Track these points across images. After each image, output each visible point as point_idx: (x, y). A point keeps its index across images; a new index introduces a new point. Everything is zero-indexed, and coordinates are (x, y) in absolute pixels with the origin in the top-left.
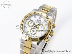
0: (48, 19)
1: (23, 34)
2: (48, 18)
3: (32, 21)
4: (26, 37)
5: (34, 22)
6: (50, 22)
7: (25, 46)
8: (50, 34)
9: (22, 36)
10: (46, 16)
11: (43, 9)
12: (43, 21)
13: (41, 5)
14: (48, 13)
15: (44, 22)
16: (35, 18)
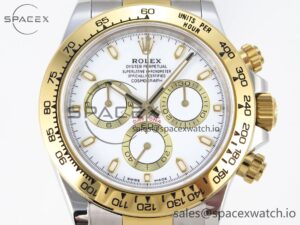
0: (203, 33)
2: (197, 25)
3: (109, 83)
5: (120, 84)
6: (223, 45)
8: (257, 118)
12: (177, 57)
15: (188, 59)
16: (116, 58)
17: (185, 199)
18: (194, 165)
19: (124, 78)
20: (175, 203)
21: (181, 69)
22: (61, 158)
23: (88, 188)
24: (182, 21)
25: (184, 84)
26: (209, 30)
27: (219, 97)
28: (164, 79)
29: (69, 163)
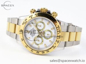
0: (27, 21)
1: (55, 46)
2: (25, 22)
4: (58, 42)
5: (35, 38)
6: (30, 17)
7: (69, 41)
9: (58, 47)
10: (23, 24)
11: (15, 33)
17: (59, 29)
18: (53, 26)
20: (60, 31)
22: (48, 51)
24: (24, 24)
26: (26, 19)
27: (40, 19)
29: (49, 50)
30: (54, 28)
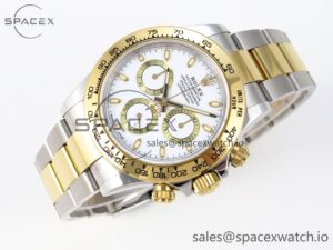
0: (235, 112)
1: (89, 97)
2: (238, 105)
3: (169, 71)
5: (171, 78)
6: (234, 130)
12: (210, 104)
13: (261, 27)
14: (259, 83)
15: (211, 115)
16: (189, 66)
19: (177, 79)
21: (202, 113)
22: (102, 65)
23: (91, 91)
24: (236, 95)
25: (194, 119)
26: (239, 115)
28: (190, 105)
29: (101, 72)
30: (134, 149)
